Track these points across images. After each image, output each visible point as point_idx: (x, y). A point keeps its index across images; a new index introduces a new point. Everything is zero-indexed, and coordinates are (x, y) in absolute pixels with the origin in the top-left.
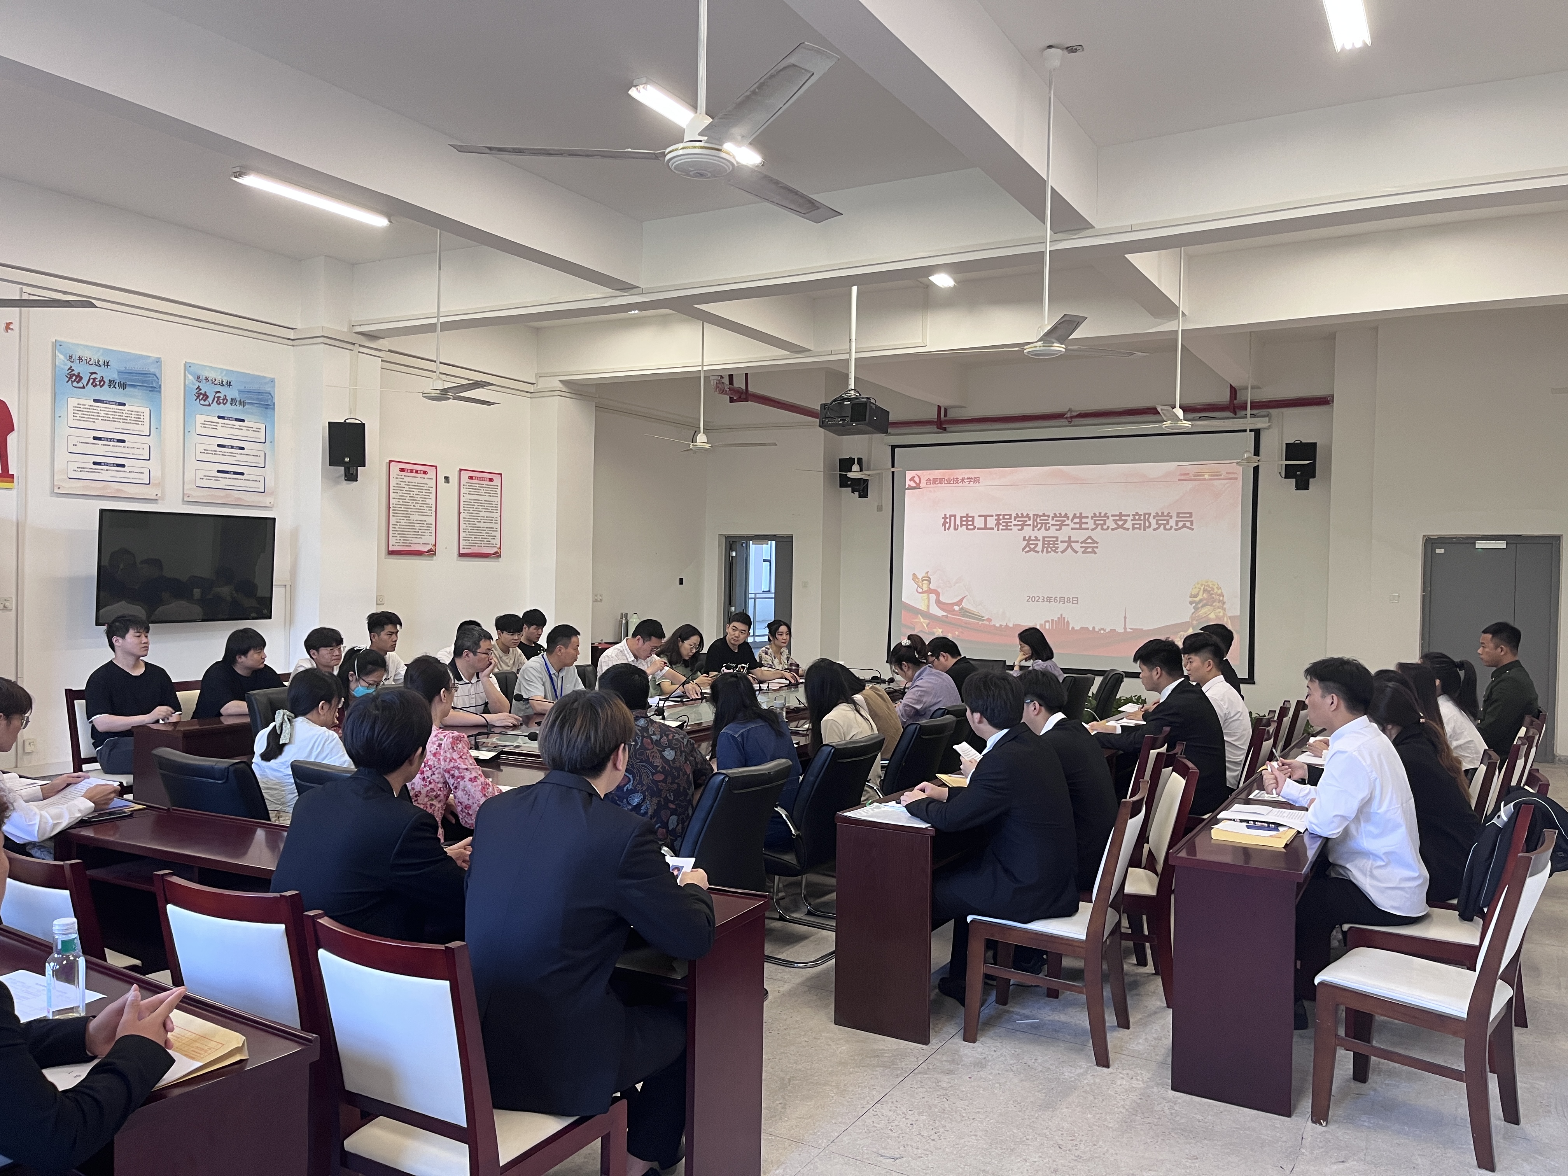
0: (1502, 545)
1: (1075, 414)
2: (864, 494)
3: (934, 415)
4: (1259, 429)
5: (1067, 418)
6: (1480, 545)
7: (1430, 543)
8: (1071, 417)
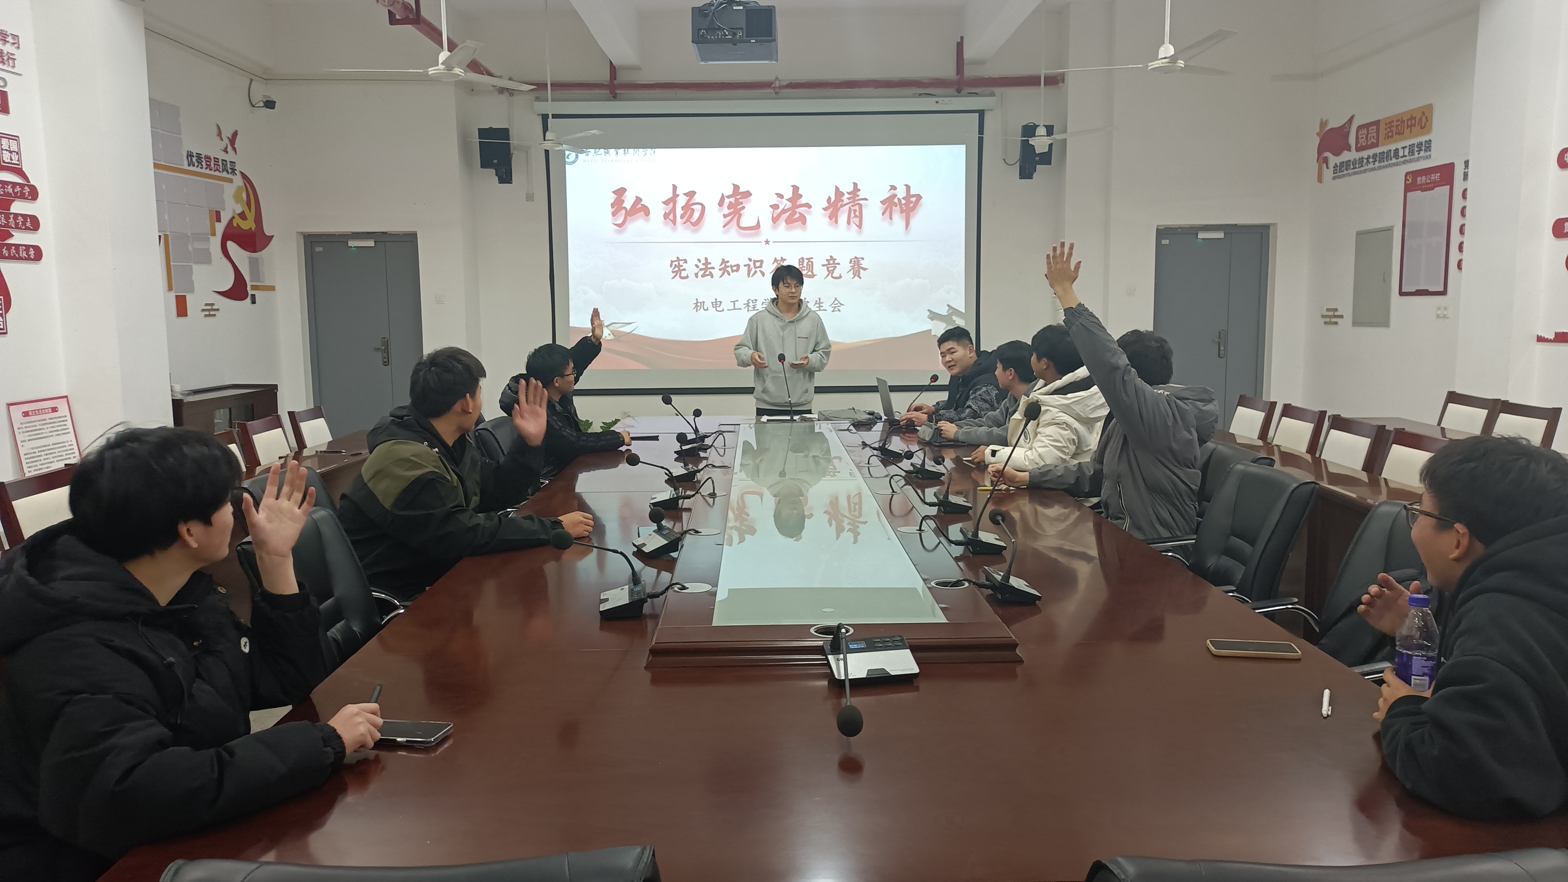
0: (1220, 235)
1: (785, 83)
2: (505, 178)
3: (605, 76)
4: (984, 110)
5: (774, 88)
6: (1201, 235)
7: (1161, 233)
8: (781, 87)
